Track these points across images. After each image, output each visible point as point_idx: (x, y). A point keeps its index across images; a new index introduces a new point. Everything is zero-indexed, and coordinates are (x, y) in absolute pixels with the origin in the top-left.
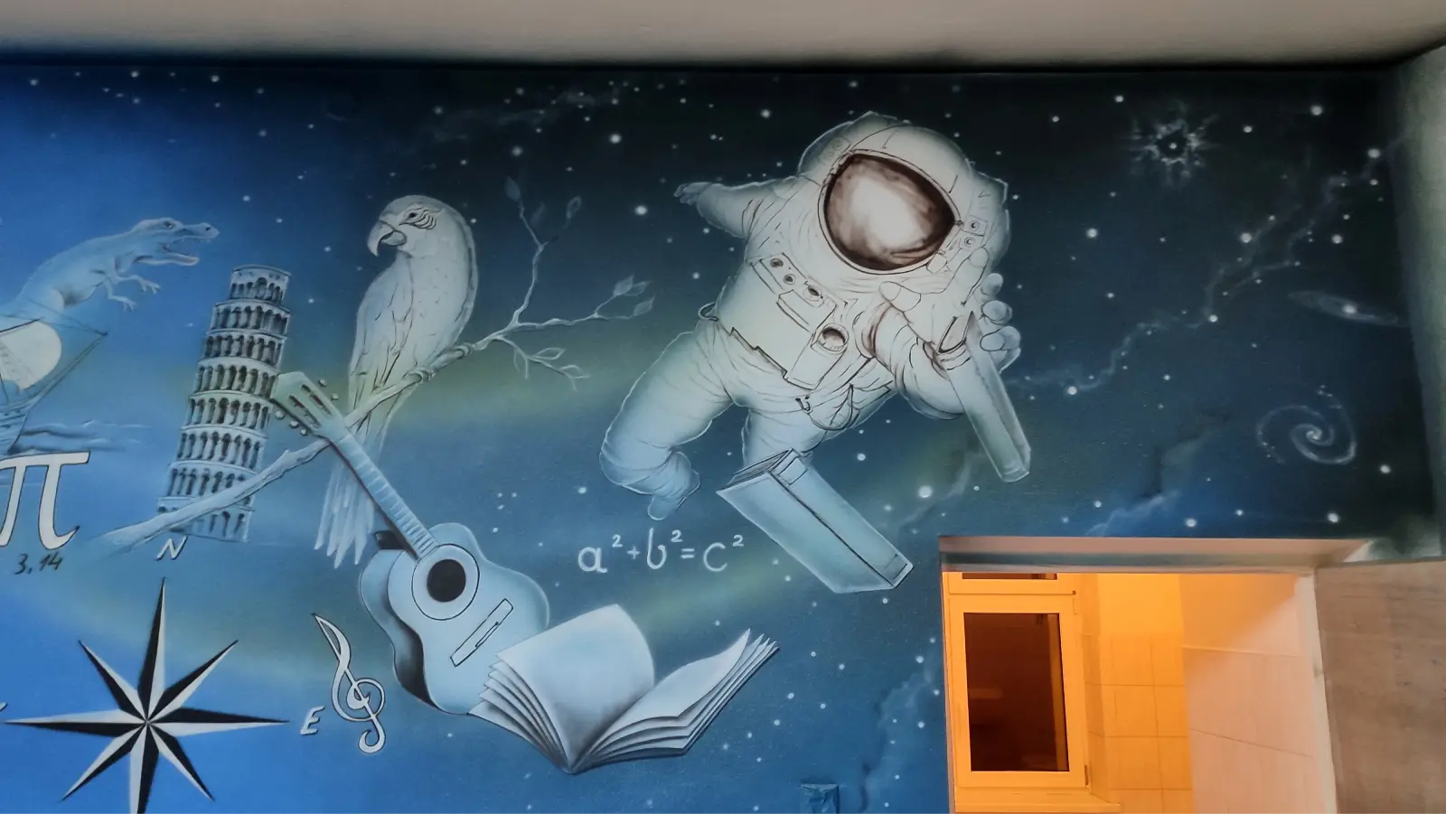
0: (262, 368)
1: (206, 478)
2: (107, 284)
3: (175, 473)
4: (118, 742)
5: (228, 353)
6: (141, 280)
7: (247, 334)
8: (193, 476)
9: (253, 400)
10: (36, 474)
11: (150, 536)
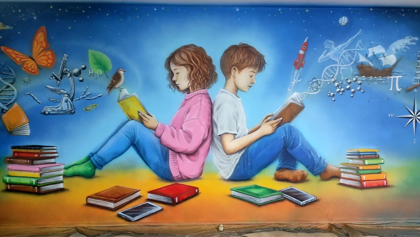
2: (402, 48)
3: (415, 79)
4: (411, 119)
6: (407, 47)
8: (418, 79)
10: (395, 79)
11: (413, 89)
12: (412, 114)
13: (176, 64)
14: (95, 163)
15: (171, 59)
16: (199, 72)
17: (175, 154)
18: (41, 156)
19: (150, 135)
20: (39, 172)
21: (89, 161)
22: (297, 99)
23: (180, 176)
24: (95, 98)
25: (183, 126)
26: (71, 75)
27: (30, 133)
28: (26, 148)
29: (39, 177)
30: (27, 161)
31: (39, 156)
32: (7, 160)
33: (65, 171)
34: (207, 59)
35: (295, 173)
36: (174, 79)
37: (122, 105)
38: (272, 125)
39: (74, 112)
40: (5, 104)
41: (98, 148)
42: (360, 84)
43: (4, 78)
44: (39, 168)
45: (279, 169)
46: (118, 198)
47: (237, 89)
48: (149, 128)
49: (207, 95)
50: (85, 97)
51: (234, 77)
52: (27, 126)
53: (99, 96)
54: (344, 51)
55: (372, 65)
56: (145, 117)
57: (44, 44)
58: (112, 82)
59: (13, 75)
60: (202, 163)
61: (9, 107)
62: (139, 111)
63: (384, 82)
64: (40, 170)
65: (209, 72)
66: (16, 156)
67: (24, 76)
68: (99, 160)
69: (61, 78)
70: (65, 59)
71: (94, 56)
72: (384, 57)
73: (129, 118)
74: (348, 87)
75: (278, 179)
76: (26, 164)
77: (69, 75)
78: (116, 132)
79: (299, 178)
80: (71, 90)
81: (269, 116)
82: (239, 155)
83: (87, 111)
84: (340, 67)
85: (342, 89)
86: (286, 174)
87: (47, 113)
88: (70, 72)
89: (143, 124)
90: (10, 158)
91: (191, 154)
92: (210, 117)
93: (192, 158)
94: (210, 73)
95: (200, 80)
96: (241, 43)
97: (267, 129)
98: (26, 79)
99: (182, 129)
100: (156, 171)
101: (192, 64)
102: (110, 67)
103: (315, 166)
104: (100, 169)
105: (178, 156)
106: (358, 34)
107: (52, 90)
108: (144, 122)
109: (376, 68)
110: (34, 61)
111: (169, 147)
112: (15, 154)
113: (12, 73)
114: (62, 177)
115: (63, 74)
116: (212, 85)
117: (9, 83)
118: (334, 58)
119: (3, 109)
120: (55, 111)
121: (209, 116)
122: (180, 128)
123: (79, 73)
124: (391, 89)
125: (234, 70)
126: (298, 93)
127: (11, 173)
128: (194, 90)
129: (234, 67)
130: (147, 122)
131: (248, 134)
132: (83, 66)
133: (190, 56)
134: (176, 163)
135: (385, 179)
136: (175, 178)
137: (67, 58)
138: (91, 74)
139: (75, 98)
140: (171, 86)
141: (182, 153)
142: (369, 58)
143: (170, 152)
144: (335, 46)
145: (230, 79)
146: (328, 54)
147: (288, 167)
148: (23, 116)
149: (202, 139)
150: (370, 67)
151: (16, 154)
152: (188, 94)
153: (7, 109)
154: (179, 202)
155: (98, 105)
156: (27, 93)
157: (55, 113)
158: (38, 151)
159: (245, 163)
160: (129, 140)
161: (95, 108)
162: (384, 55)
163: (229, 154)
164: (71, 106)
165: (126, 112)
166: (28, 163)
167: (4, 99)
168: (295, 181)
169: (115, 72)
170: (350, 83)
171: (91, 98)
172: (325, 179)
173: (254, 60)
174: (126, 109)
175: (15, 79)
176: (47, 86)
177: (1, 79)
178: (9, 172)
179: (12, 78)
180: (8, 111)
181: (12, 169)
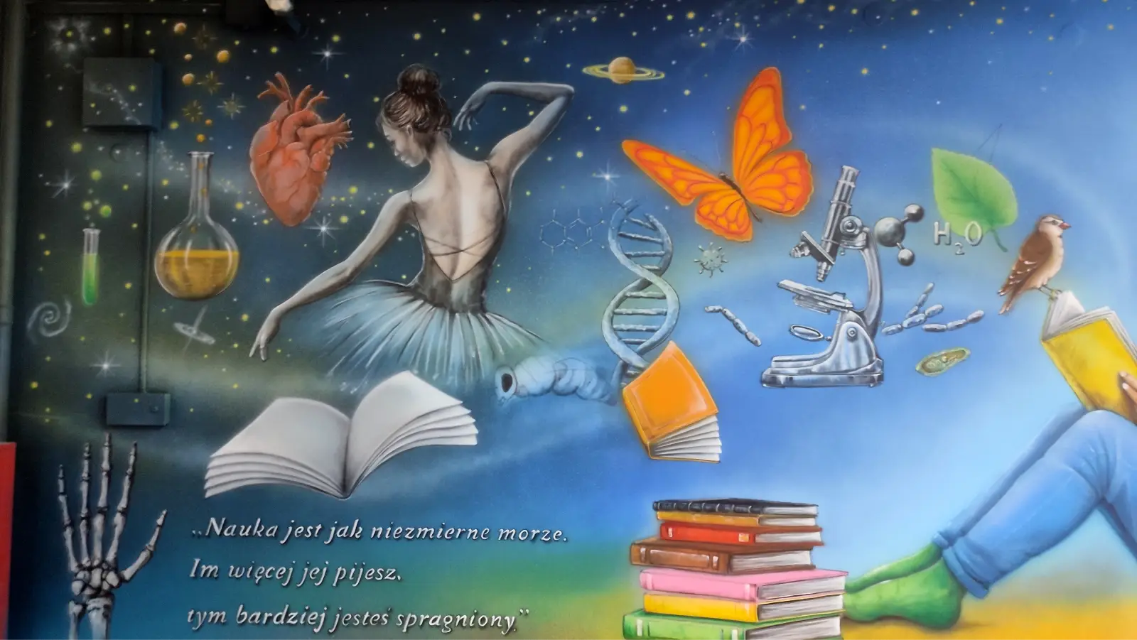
14: (960, 572)
18: (761, 539)
20: (752, 600)
21: (938, 564)
24: (959, 326)
26: (867, 237)
27: (720, 452)
28: (708, 507)
29: (754, 619)
30: (711, 558)
31: (753, 538)
32: (641, 555)
33: (850, 599)
37: (1059, 350)
39: (881, 378)
40: (634, 346)
41: (972, 513)
43: (633, 253)
44: (751, 585)
50: (921, 323)
52: (710, 429)
53: (970, 317)
57: (773, 131)
58: (1020, 265)
59: (662, 244)
61: (645, 356)
62: (1123, 375)
64: (759, 593)
66: (670, 540)
67: (700, 247)
68: (972, 561)
69: (833, 252)
70: (848, 183)
71: (953, 173)
73: (1083, 398)
76: (707, 568)
77: (860, 241)
78: (1038, 453)
80: (870, 295)
83: (926, 374)
87: (782, 378)
88: (865, 229)
90: (649, 545)
98: (708, 255)
102: (1011, 211)
104: (981, 596)
107: (798, 295)
110: (739, 192)
112: (667, 531)
113: (659, 236)
114: (837, 621)
115: (841, 237)
117: (649, 270)
119: (626, 366)
120: (810, 373)
123: (900, 231)
127: (654, 602)
132: (913, 209)
137: (854, 179)
138: (940, 236)
139: (885, 326)
148: (698, 392)
151: (670, 530)
153: (641, 365)
155: (968, 352)
156: (711, 308)
157: (813, 381)
158: (752, 521)
160: (1090, 487)
161: (957, 365)
164: (870, 355)
165: (1075, 379)
166: (715, 565)
167: (631, 327)
171: (944, 327)
174: (1075, 368)
175: (669, 256)
176: (782, 282)
177: (620, 256)
178: (647, 597)
179: (658, 253)
180: (645, 372)
181: (657, 586)
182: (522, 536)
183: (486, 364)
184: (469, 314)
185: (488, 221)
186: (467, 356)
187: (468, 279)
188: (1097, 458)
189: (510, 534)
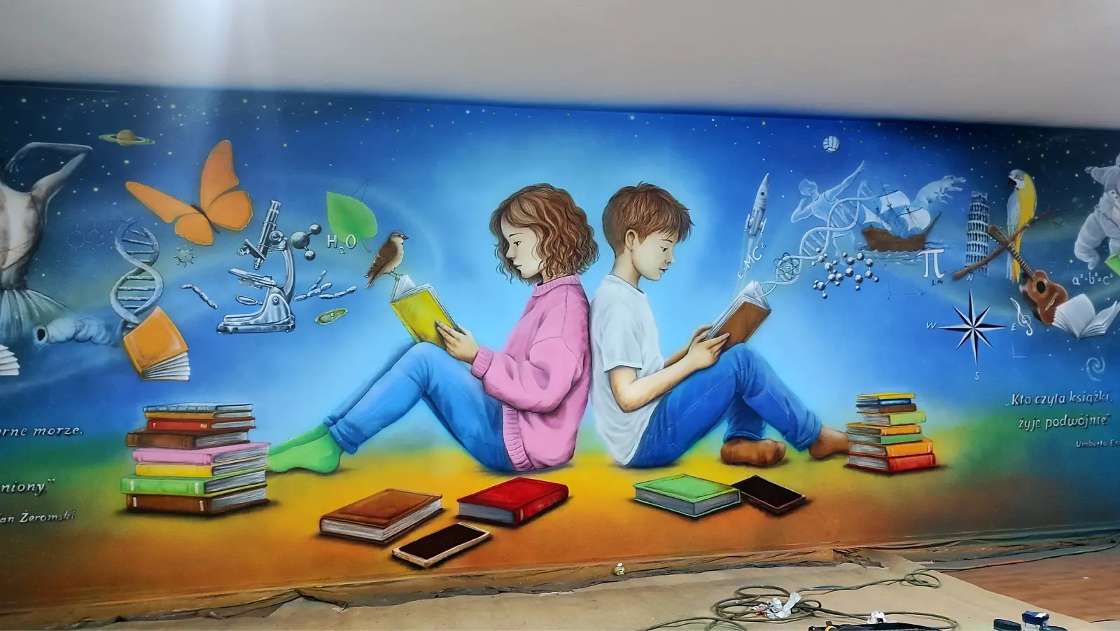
0: (985, 224)
1: (975, 257)
2: (939, 197)
3: (967, 256)
4: (967, 333)
5: (975, 219)
6: (948, 196)
7: (979, 213)
8: (972, 257)
9: (984, 234)
10: (931, 255)
11: (965, 274)
12: (968, 324)
13: (513, 223)
14: (340, 438)
15: (503, 213)
16: (559, 239)
17: (515, 414)
18: (215, 426)
19: (462, 375)
20: (208, 464)
21: (327, 435)
22: (756, 295)
23: (527, 461)
24: (341, 296)
25: (532, 353)
26: (286, 245)
27: (189, 374)
29: (210, 476)
30: (182, 440)
31: (210, 426)
32: (134, 441)
33: (272, 459)
34: (577, 215)
35: (761, 446)
36: (510, 254)
37: (400, 309)
38: (710, 348)
39: (293, 327)
40: (132, 310)
41: (348, 405)
42: (871, 265)
43: (132, 252)
44: (210, 455)
45: (730, 440)
46: (389, 518)
47: (638, 275)
48: (459, 359)
49: (578, 286)
50: (318, 294)
51: (631, 251)
52: (183, 360)
53: (348, 290)
54: (838, 201)
55: (889, 229)
56: (450, 335)
58: (379, 260)
59: (152, 246)
60: (572, 430)
61: (140, 316)
62: (437, 322)
63: (912, 261)
64: (213, 460)
65: (580, 241)
66: (155, 430)
67: (178, 248)
68: (348, 433)
69: (265, 252)
70: (275, 211)
71: (340, 207)
72: (909, 213)
73: (415, 337)
74: (849, 271)
75: (729, 460)
76: (180, 446)
77: (282, 245)
78: (388, 368)
79: (769, 457)
80: (287, 277)
81: (704, 330)
82: (648, 412)
83: (321, 324)
84: (831, 233)
85: (839, 275)
86: (744, 449)
87: (230, 328)
88: (285, 238)
89: (445, 348)
90: (140, 434)
91: (550, 413)
92: (586, 333)
93: (552, 421)
94: (583, 241)
95: (564, 257)
96: (643, 183)
97: (701, 356)
98: (184, 253)
99: (529, 359)
100: (476, 454)
101: (545, 224)
102: (373, 229)
103: (799, 432)
104: (352, 452)
105: (521, 417)
106: (859, 169)
107: (242, 278)
108: (448, 345)
109: (897, 234)
110: (205, 215)
111: (501, 399)
112: (152, 425)
113: (150, 241)
114: (263, 473)
115: (269, 243)
116: (587, 267)
117: (143, 262)
118: (819, 214)
119: (126, 323)
120: (249, 324)
121: (583, 331)
122: (525, 358)
123: (306, 240)
124: (926, 276)
125: (630, 237)
126: (756, 283)
127: (141, 469)
128: (552, 277)
129: (628, 232)
130: (454, 345)
131: (665, 367)
132: (315, 227)
133: (542, 207)
134: (519, 434)
135: (931, 453)
136: (517, 466)
137: (278, 209)
138: (331, 243)
139: (296, 296)
140: (505, 270)
141: (532, 410)
142: (882, 214)
143: (505, 409)
144: (820, 192)
145: (623, 255)
146: (808, 207)
147: (746, 433)
148: (175, 337)
149: (572, 379)
150: (885, 232)
151: (154, 424)
152: (538, 285)
153: (137, 322)
154: (528, 520)
155: (346, 311)
156: (185, 286)
157: (251, 330)
158: (210, 416)
159: (662, 428)
160: (417, 386)
161: (340, 318)
162: (908, 209)
163: (628, 410)
164: (287, 313)
165: (409, 325)
166: (184, 444)
167: (131, 298)
168: (763, 464)
169: (384, 240)
170: (852, 263)
171: (332, 296)
172: (821, 457)
173: (669, 217)
174: (409, 318)
175: (157, 254)
176: (232, 270)
177: (123, 253)
178: (137, 466)
179: (149, 252)
180: (139, 326)
181: (145, 459)
182: (51, 432)
183: (26, 323)
184: (14, 291)
185: (30, 231)
186: (12, 317)
187: (15, 267)
188: (422, 371)
189: (42, 432)
